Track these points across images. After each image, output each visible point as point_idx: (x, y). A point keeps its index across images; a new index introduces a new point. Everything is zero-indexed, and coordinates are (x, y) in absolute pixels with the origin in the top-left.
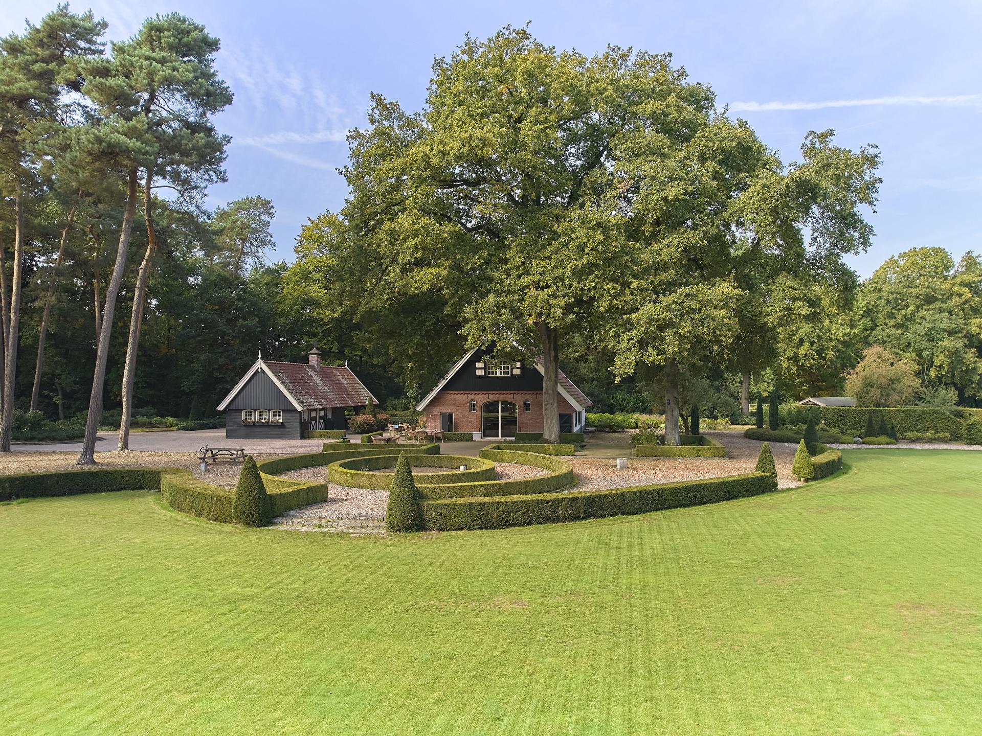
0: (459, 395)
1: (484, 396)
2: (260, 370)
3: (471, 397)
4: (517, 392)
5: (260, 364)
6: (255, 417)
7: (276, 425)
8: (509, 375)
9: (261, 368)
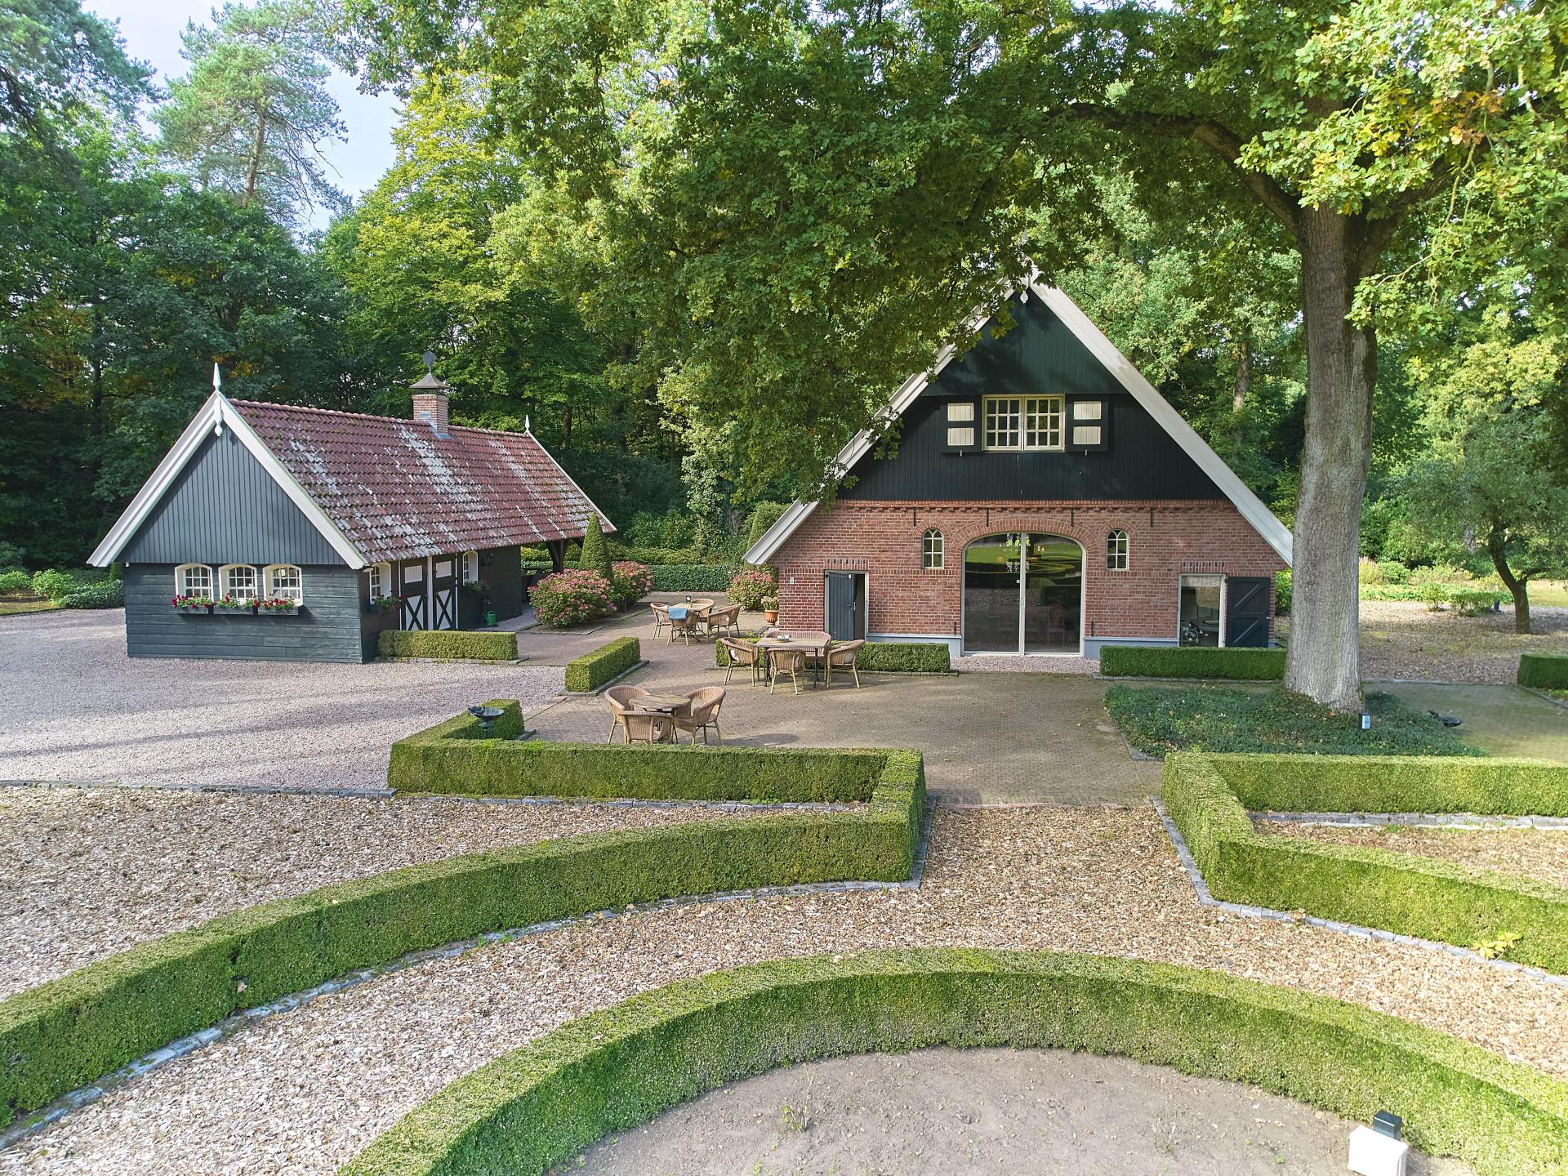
0: (888, 514)
1: (971, 516)
2: (218, 431)
3: (927, 519)
4: (1085, 503)
5: (219, 410)
6: (218, 589)
7: (283, 616)
8: (1061, 447)
9: (224, 425)
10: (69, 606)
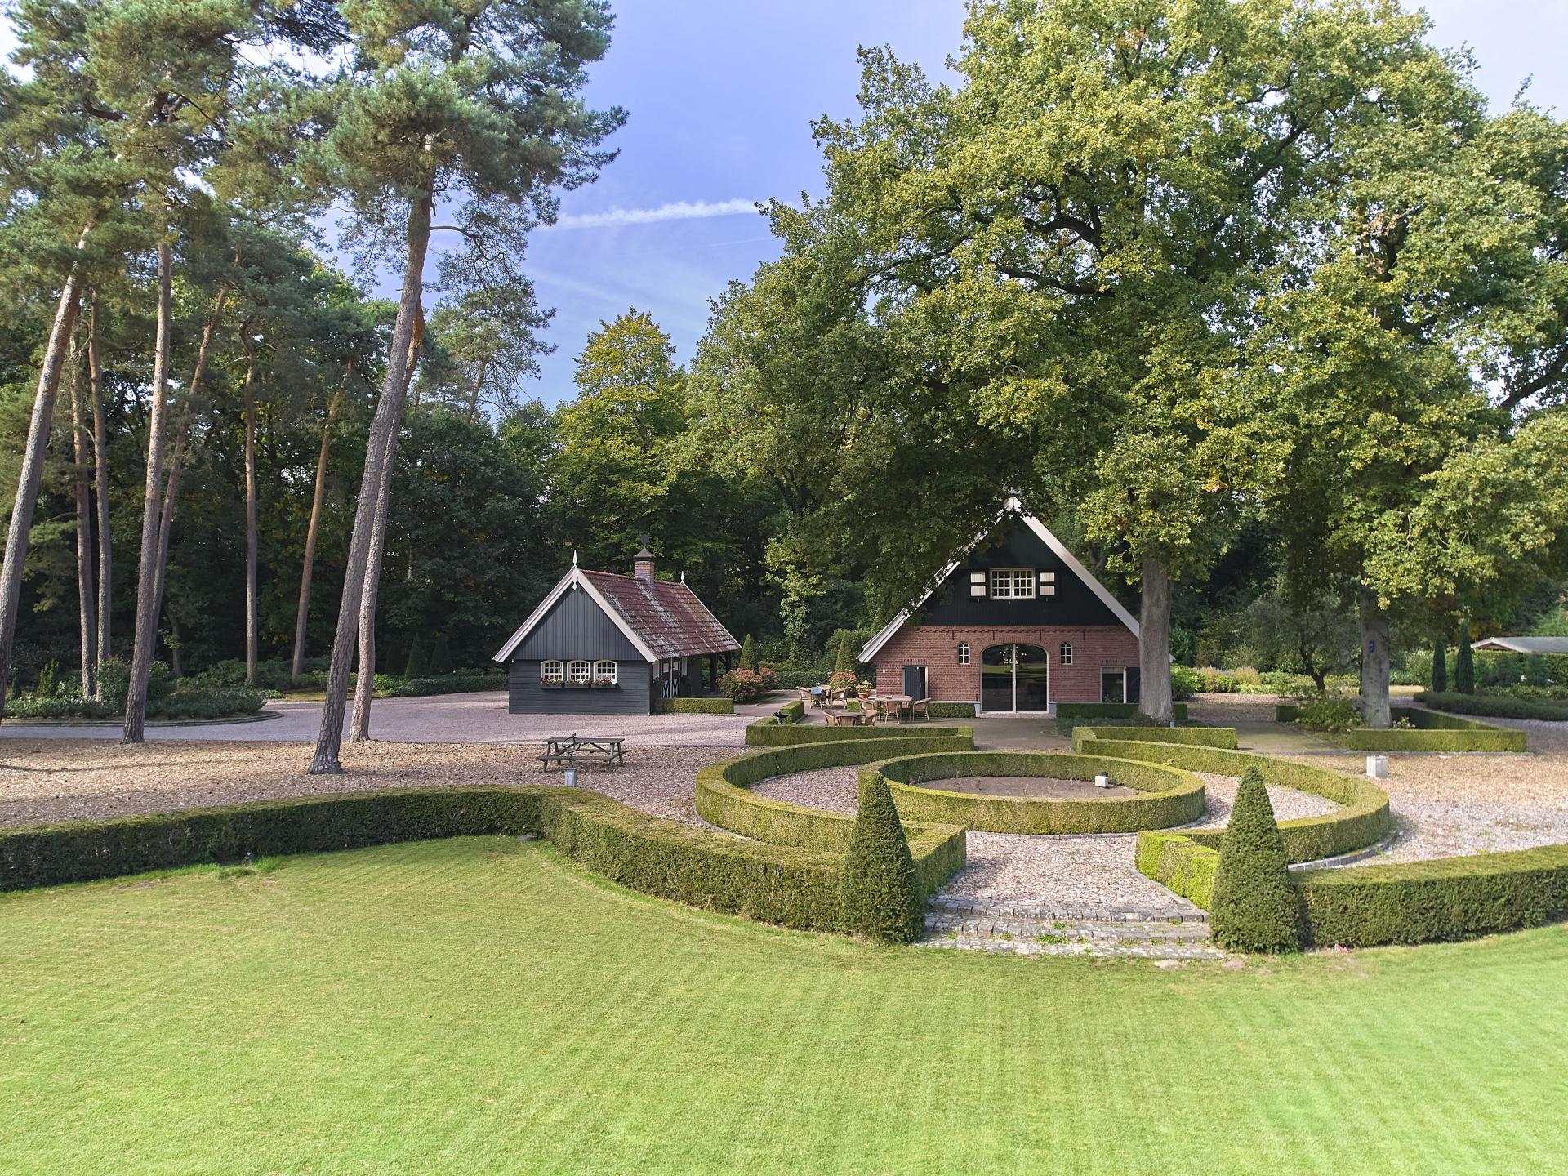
0: (938, 634)
1: (985, 635)
2: (575, 587)
3: (960, 636)
4: (1047, 628)
5: (576, 576)
6: (565, 673)
7: (606, 688)
8: (1033, 596)
9: (577, 583)
10: (394, 695)
